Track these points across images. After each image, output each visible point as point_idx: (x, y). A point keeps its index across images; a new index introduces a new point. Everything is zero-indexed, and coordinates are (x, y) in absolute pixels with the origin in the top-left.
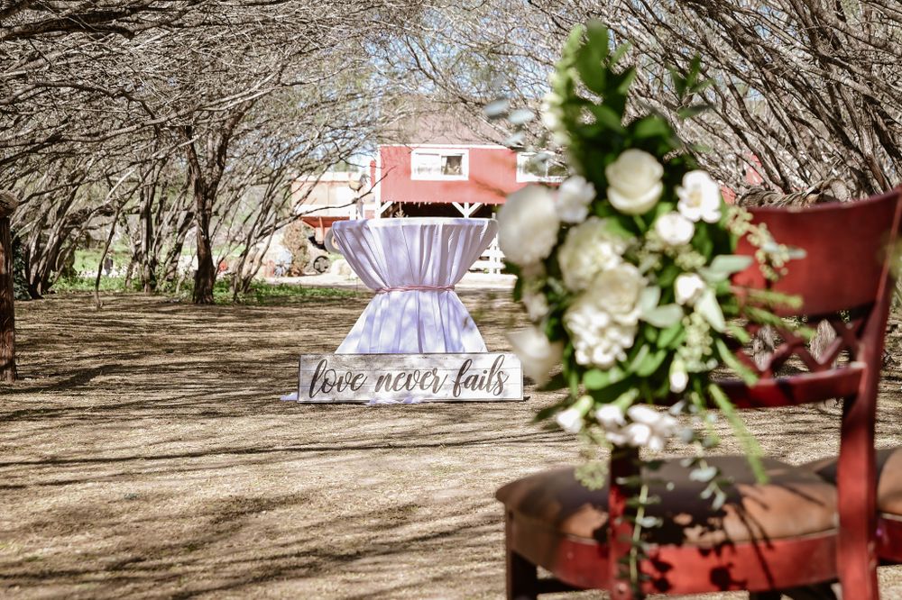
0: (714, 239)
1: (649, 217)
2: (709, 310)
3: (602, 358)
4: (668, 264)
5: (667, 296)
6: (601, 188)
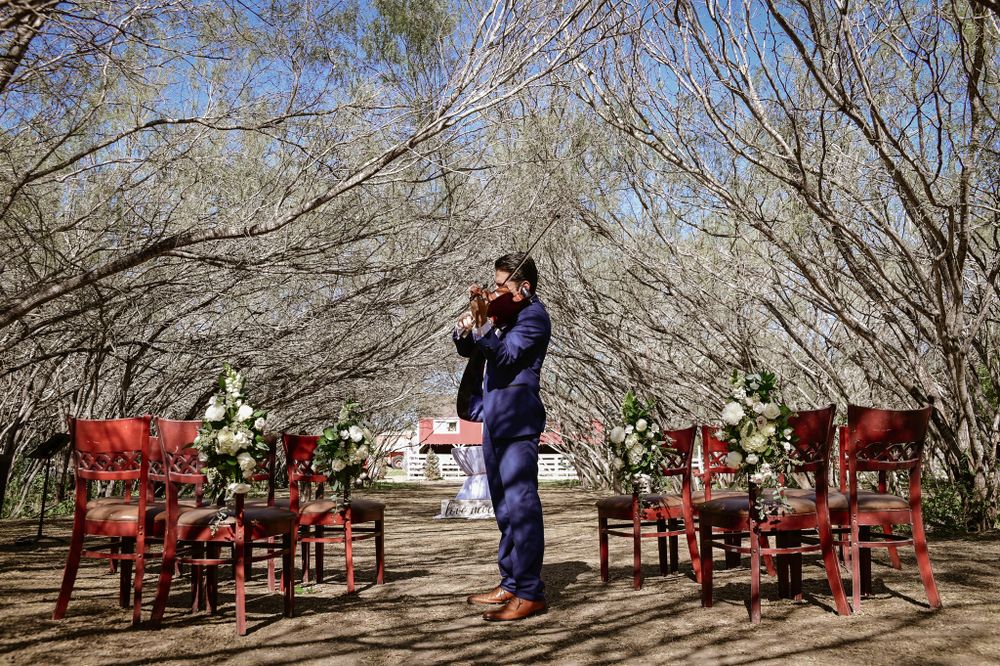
0: (659, 437)
1: (645, 432)
2: (658, 451)
3: (635, 463)
4: (649, 442)
5: (649, 450)
6: (635, 426)
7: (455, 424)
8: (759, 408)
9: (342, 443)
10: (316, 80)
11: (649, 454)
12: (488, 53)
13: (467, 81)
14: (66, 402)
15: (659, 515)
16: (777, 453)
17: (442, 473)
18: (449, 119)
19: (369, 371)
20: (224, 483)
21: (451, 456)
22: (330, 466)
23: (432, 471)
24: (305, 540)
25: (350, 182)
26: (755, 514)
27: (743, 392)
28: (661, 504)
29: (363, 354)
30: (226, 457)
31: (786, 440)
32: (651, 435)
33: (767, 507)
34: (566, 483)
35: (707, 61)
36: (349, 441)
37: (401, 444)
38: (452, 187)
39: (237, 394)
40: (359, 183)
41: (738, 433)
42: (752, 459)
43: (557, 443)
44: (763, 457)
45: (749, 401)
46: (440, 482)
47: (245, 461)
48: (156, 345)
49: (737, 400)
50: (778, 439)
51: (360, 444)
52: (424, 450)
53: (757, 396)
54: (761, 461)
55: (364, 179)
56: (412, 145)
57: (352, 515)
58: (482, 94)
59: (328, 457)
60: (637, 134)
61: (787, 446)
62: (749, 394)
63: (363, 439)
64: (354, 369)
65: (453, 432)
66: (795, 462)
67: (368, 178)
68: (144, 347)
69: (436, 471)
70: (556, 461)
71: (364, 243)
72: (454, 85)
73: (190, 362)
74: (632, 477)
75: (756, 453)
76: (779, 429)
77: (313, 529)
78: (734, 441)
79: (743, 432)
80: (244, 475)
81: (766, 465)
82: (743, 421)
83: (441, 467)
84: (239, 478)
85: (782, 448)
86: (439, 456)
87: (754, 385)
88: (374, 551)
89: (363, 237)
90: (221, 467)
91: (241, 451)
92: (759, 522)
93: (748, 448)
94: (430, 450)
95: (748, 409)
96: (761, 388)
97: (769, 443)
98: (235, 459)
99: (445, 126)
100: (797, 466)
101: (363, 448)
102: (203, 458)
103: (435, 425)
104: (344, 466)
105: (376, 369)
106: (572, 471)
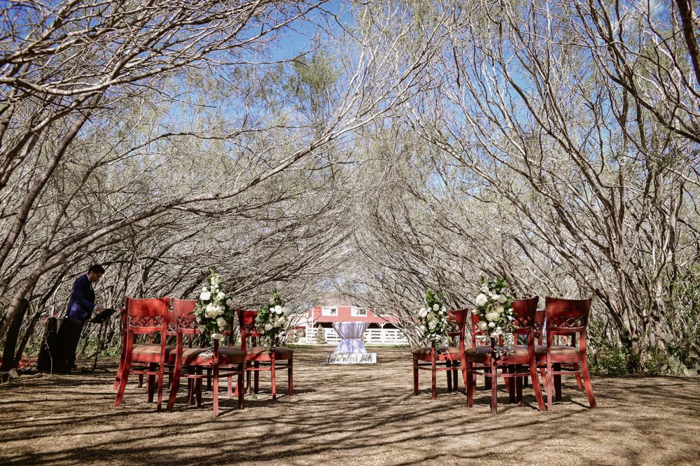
0: (445, 314)
1: (438, 311)
2: (445, 322)
3: (432, 328)
4: (441, 317)
5: (440, 321)
6: (432, 308)
7: (335, 310)
8: (495, 297)
9: (271, 315)
10: (259, 112)
11: (441, 323)
12: (354, 99)
13: (343, 114)
14: (106, 291)
15: (446, 358)
16: (505, 322)
17: (327, 339)
18: (332, 135)
19: (284, 277)
20: (209, 334)
21: (333, 329)
22: (264, 328)
23: (320, 338)
24: (248, 369)
25: (277, 170)
26: (493, 355)
27: (487, 289)
28: (447, 352)
29: (280, 267)
30: (210, 319)
31: (509, 315)
32: (441, 313)
33: (500, 352)
34: (402, 346)
35: (478, 105)
36: (274, 314)
37: (302, 321)
38: (334, 171)
39: (217, 286)
40: (282, 170)
41: (484, 310)
42: (492, 325)
43: (397, 322)
44: (497, 324)
45: (490, 294)
46: (325, 345)
47: (220, 322)
48: (162, 260)
49: (484, 293)
50: (506, 314)
51: (280, 316)
52: (316, 325)
53: (494, 291)
54: (496, 326)
55: (285, 168)
56: (312, 149)
57: (275, 355)
58: (352, 121)
59: (263, 323)
60: (438, 144)
61: (510, 318)
62: (490, 290)
63: (283, 313)
64: (276, 275)
65: (334, 315)
66: (515, 326)
67: (287, 167)
68: (155, 260)
69: (323, 338)
70: (396, 333)
71: (283, 203)
72: (335, 116)
73: (181, 270)
74: (431, 337)
75: (494, 322)
76: (506, 309)
77: (253, 363)
78: (482, 315)
79: (487, 310)
80: (220, 330)
81: (499, 328)
82: (487, 304)
83: (326, 336)
84: (217, 331)
85: (507, 318)
86: (325, 329)
87: (493, 285)
88: (287, 380)
89: (283, 199)
90: (208, 325)
91: (218, 316)
92: (496, 359)
93: (490, 319)
94: (320, 326)
95: (489, 298)
96: (497, 287)
97: (501, 316)
98: (215, 320)
99: (330, 139)
100: (516, 329)
101: (282, 318)
102: (199, 320)
103: (323, 310)
104: (272, 327)
105: (289, 276)
106: (405, 339)
